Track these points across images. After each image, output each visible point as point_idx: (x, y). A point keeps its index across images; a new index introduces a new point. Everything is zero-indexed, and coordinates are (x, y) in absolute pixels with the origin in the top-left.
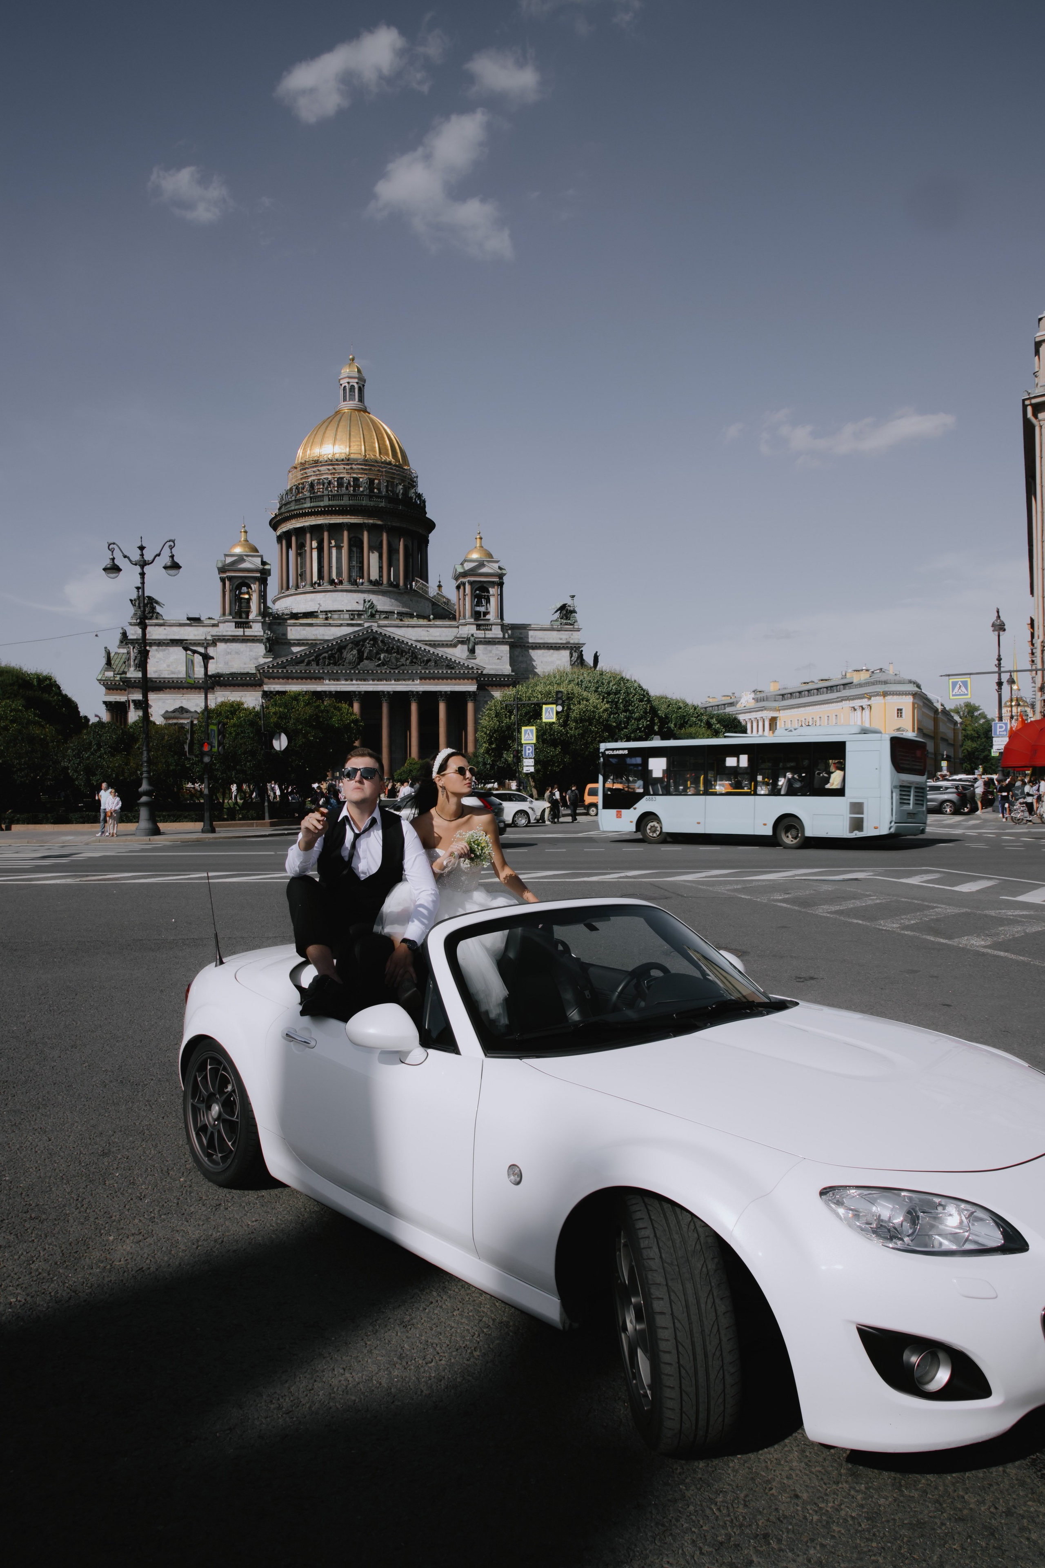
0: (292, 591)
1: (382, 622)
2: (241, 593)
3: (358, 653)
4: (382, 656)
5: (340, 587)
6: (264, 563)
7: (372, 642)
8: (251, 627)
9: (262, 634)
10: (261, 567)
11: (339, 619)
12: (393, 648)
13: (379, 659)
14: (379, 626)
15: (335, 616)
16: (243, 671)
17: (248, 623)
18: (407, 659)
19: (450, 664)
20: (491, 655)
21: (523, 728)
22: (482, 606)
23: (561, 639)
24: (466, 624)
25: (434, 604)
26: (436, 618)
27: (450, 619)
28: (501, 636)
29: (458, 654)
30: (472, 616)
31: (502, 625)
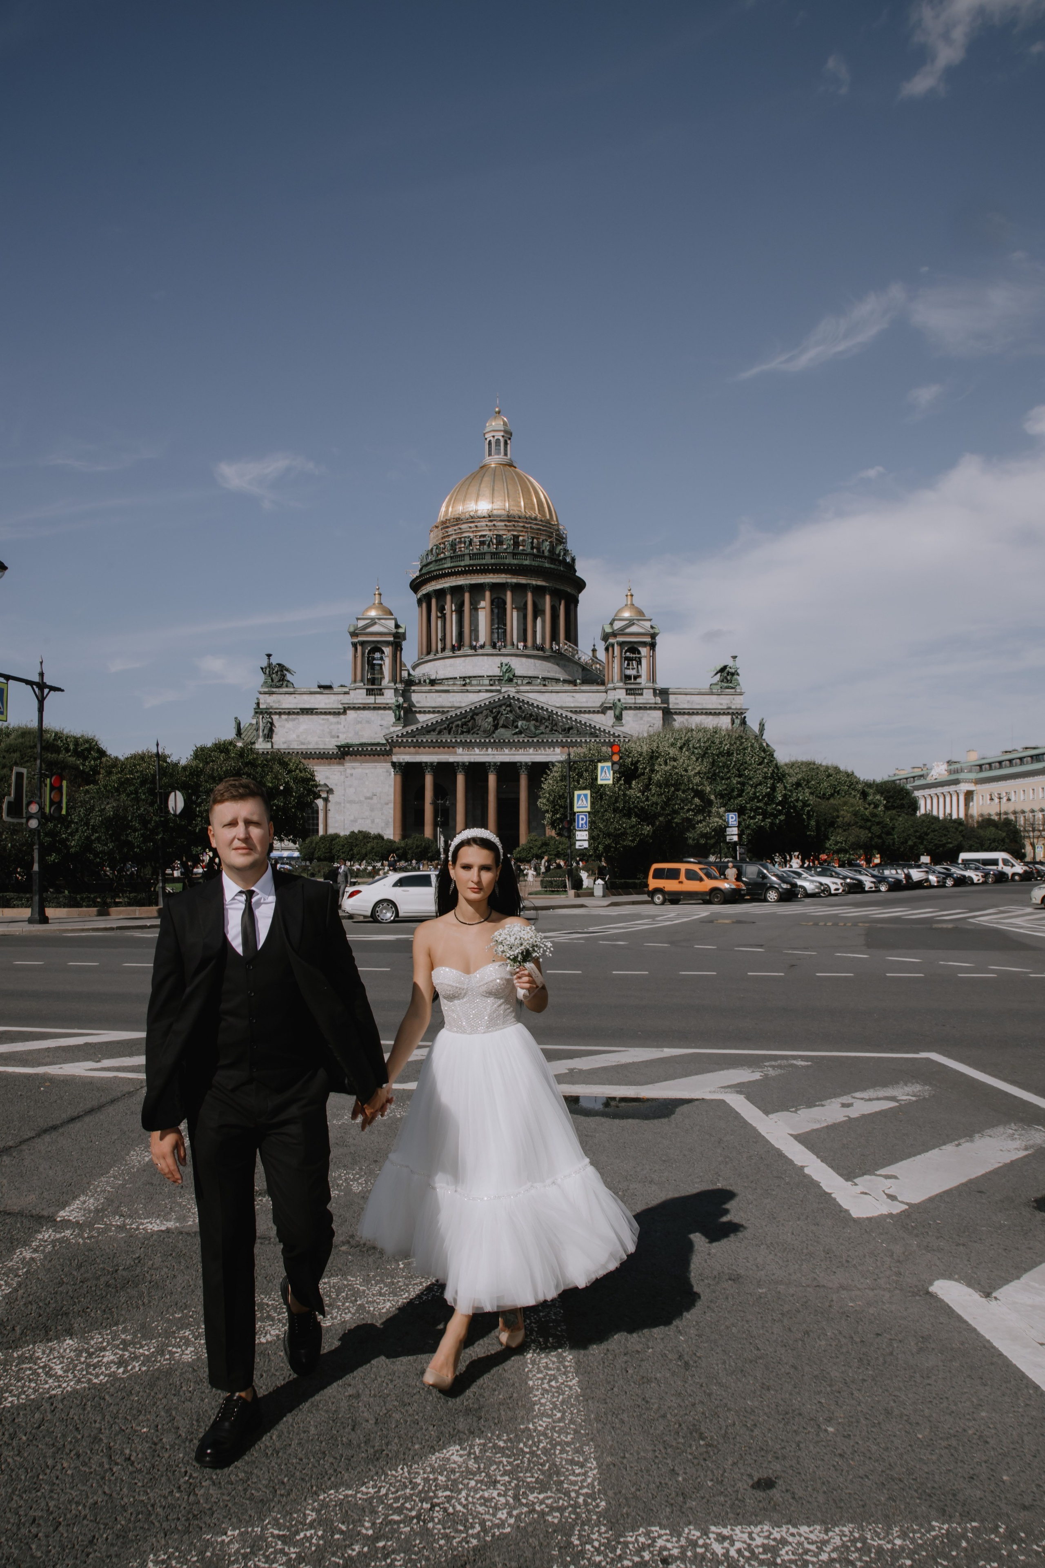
0: (431, 657)
1: (523, 688)
2: (374, 659)
3: (494, 721)
4: (520, 723)
5: (480, 651)
6: (397, 626)
7: (508, 709)
8: (383, 694)
9: (393, 701)
10: (394, 631)
11: (479, 685)
12: (531, 715)
13: (517, 727)
14: (517, 692)
15: (474, 682)
16: (373, 741)
17: (381, 690)
18: (547, 727)
19: (594, 732)
20: (642, 722)
21: (576, 793)
22: (633, 669)
23: (721, 704)
24: (615, 689)
25: (584, 668)
26: (584, 682)
27: (598, 684)
28: (653, 701)
29: (605, 721)
30: (621, 680)
31: (655, 690)
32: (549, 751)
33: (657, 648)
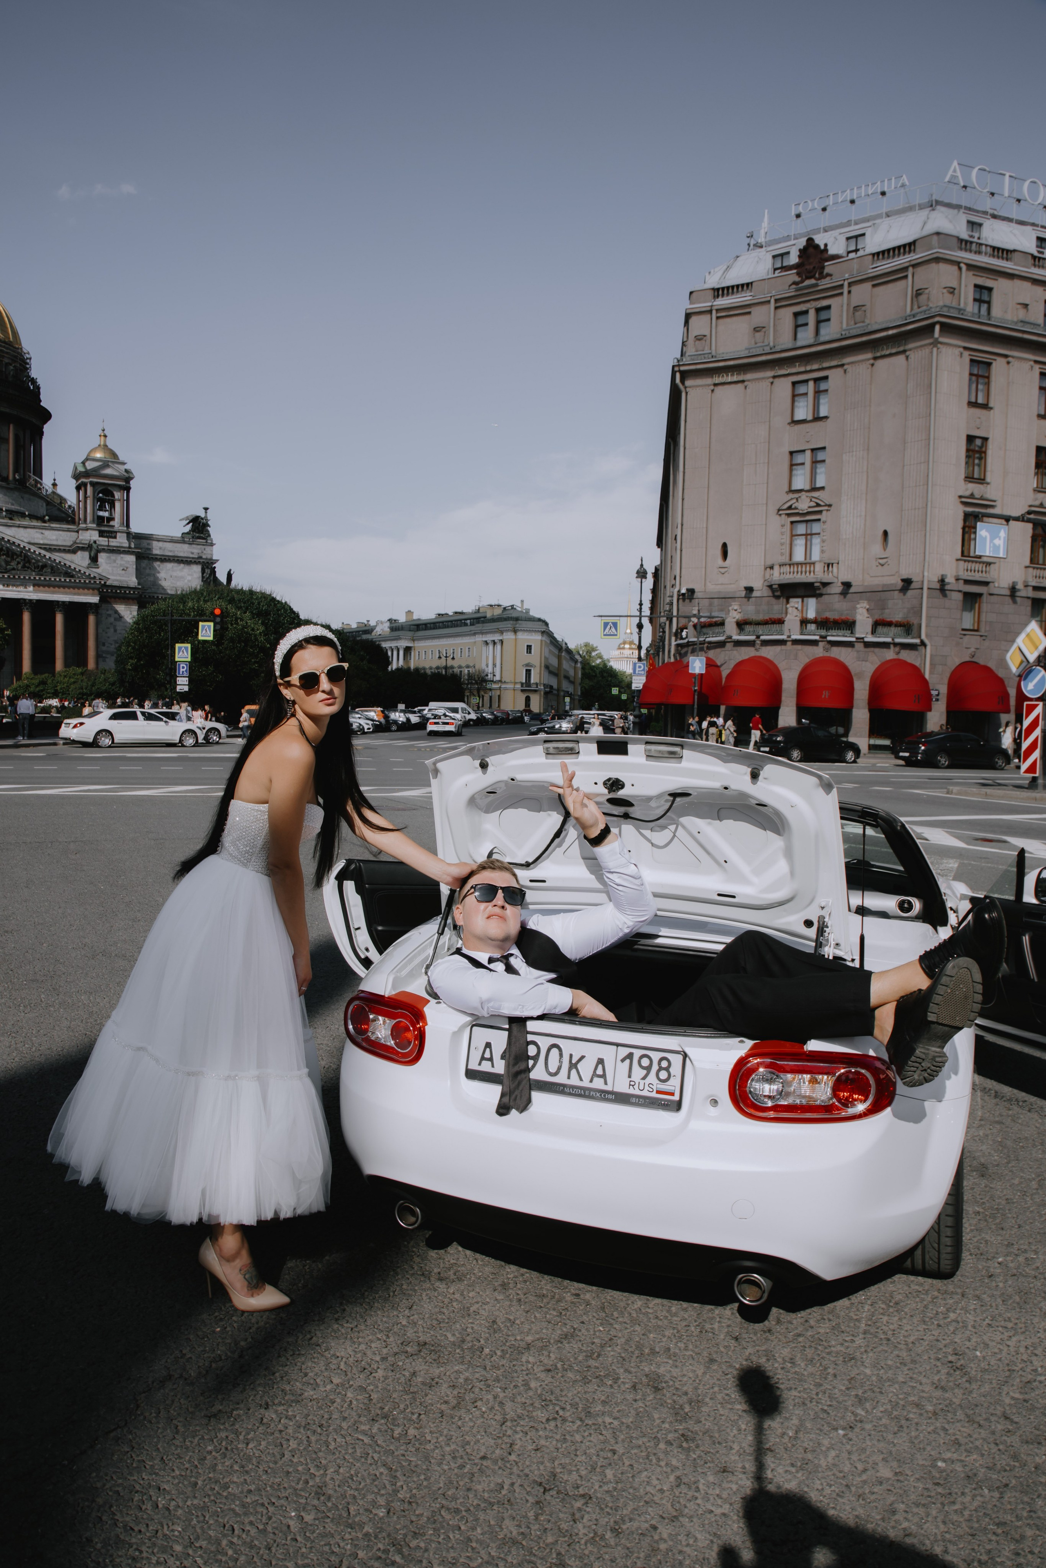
12: (2, 549)
18: (19, 563)
19: (69, 573)
20: (115, 565)
21: (177, 645)
22: (106, 511)
23: (192, 553)
24: (87, 529)
25: (48, 503)
26: (54, 519)
27: (68, 523)
28: (127, 545)
29: (80, 561)
30: (93, 522)
31: (129, 535)
32: (21, 589)
33: (131, 491)
